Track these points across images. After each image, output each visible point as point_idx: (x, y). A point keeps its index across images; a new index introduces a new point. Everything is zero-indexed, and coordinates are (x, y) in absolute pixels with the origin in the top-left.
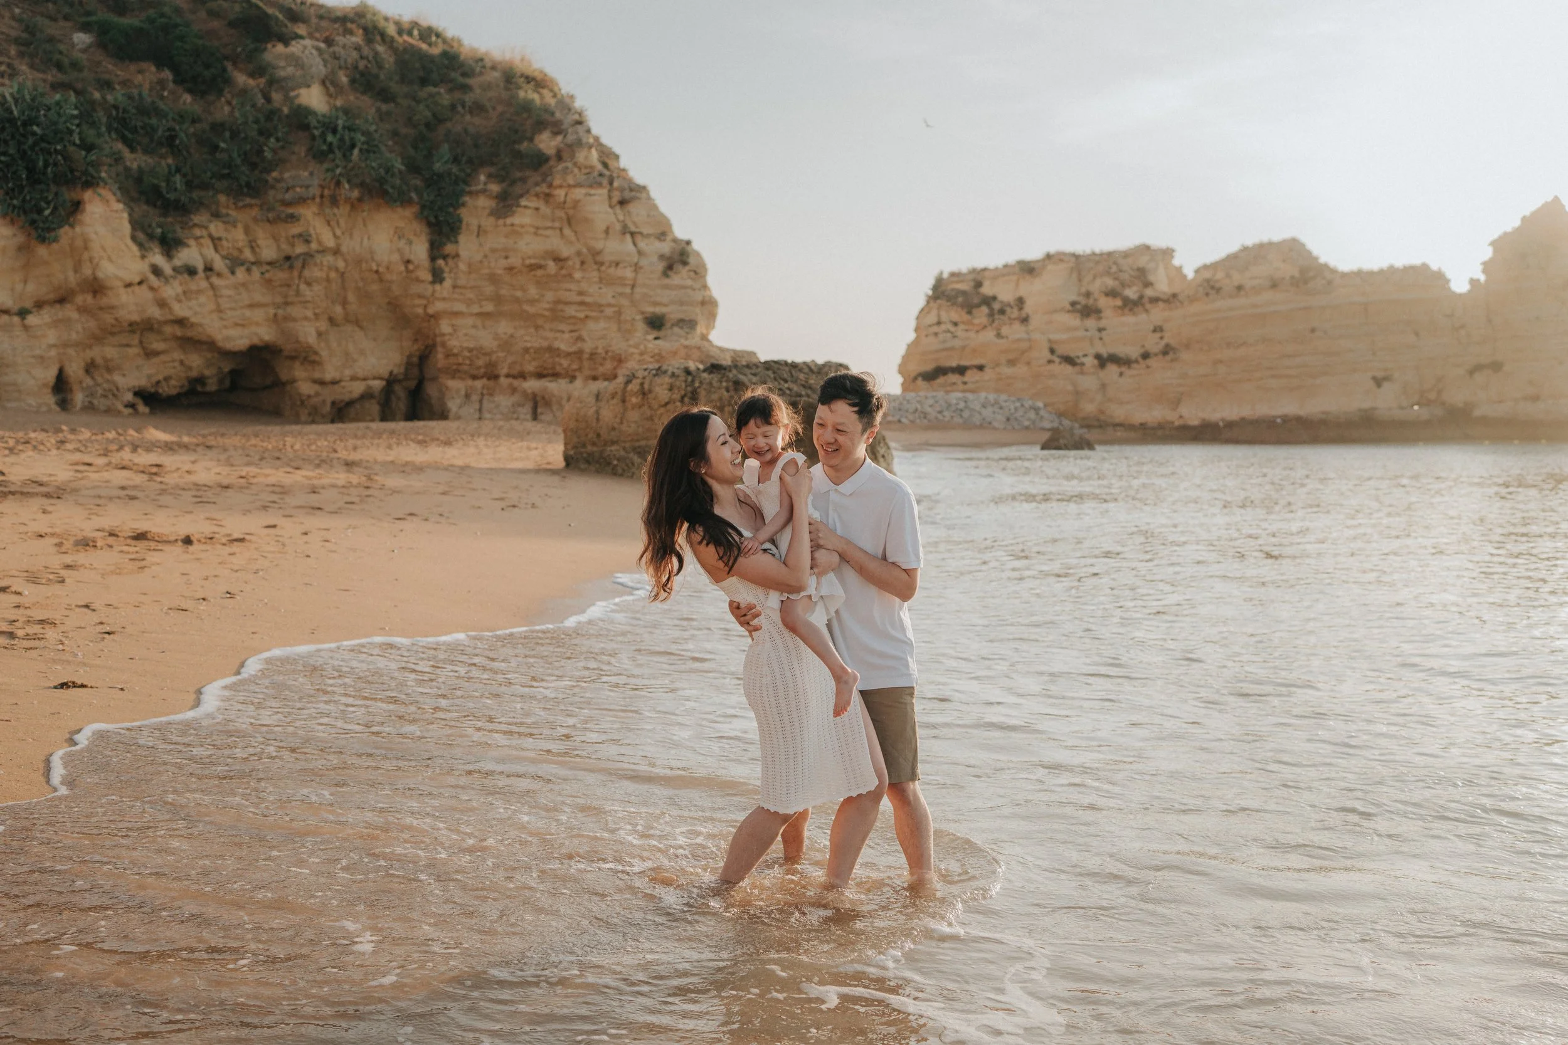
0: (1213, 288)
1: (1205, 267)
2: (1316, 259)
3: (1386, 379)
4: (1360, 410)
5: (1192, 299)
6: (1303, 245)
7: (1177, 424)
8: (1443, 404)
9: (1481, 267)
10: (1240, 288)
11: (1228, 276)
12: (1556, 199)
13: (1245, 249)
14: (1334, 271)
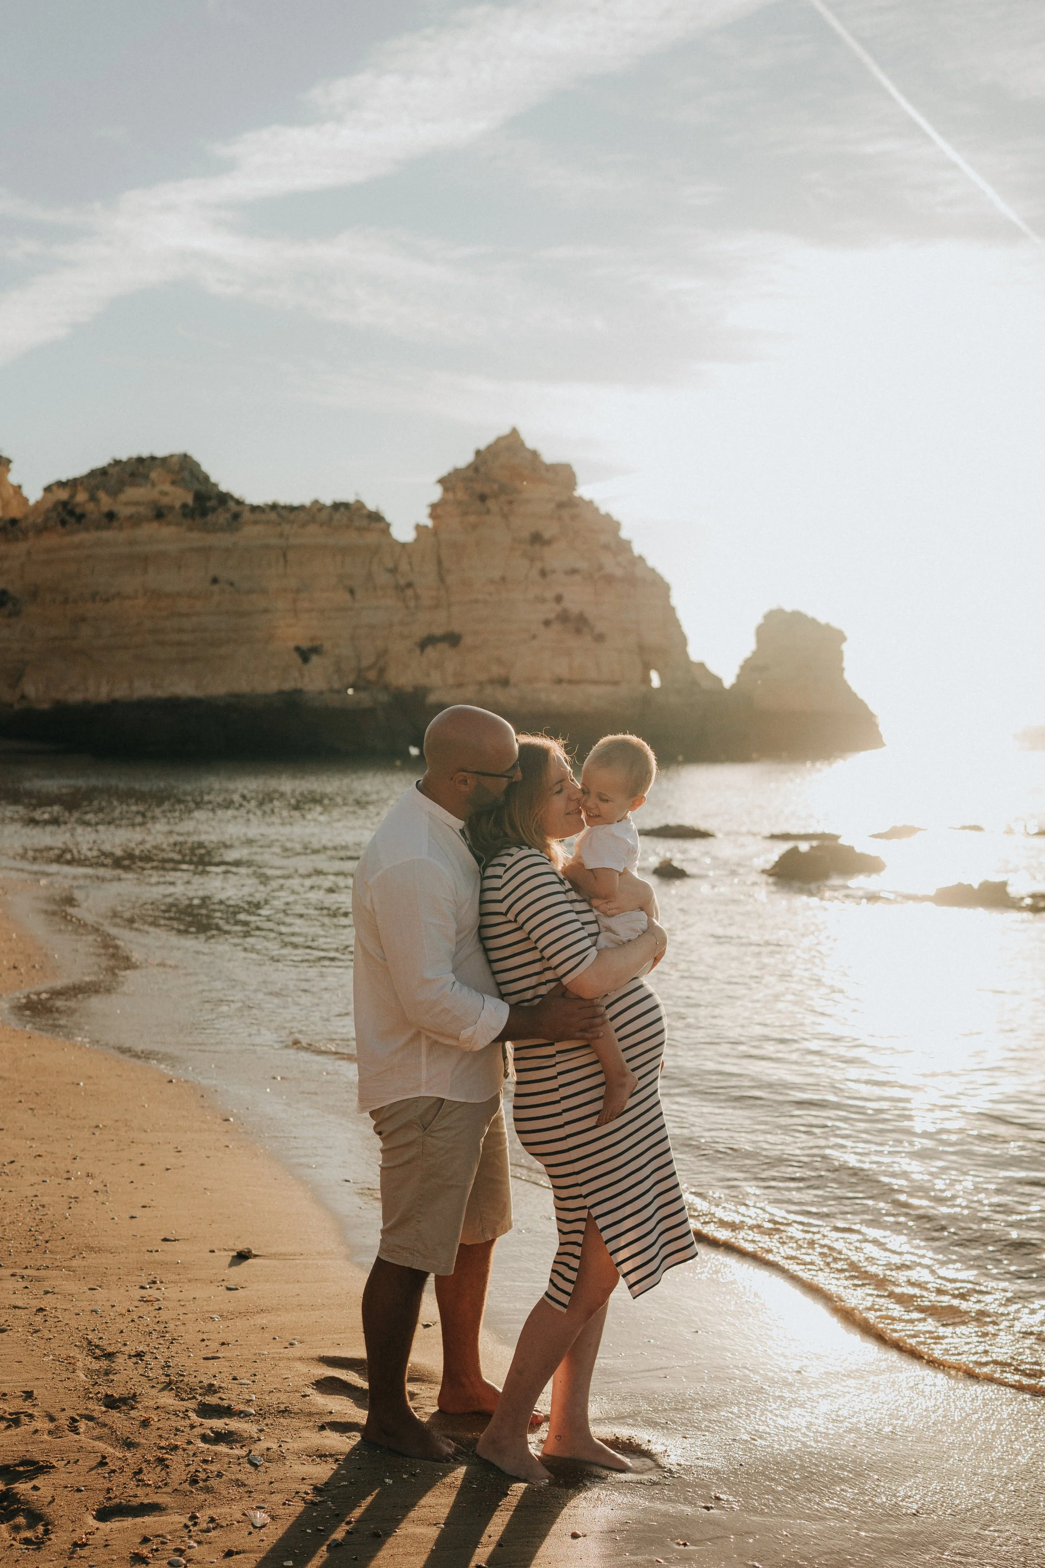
0: (71, 513)
1: (61, 484)
2: (215, 485)
3: (316, 650)
4: (281, 693)
5: (41, 529)
6: (197, 465)
7: (17, 707)
8: (386, 687)
9: (427, 511)
10: (111, 516)
11: (93, 498)
12: (514, 432)
13: (117, 463)
14: (239, 502)
